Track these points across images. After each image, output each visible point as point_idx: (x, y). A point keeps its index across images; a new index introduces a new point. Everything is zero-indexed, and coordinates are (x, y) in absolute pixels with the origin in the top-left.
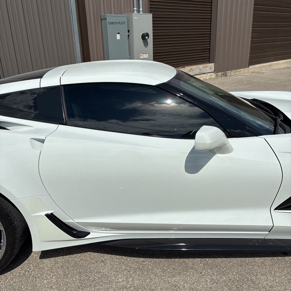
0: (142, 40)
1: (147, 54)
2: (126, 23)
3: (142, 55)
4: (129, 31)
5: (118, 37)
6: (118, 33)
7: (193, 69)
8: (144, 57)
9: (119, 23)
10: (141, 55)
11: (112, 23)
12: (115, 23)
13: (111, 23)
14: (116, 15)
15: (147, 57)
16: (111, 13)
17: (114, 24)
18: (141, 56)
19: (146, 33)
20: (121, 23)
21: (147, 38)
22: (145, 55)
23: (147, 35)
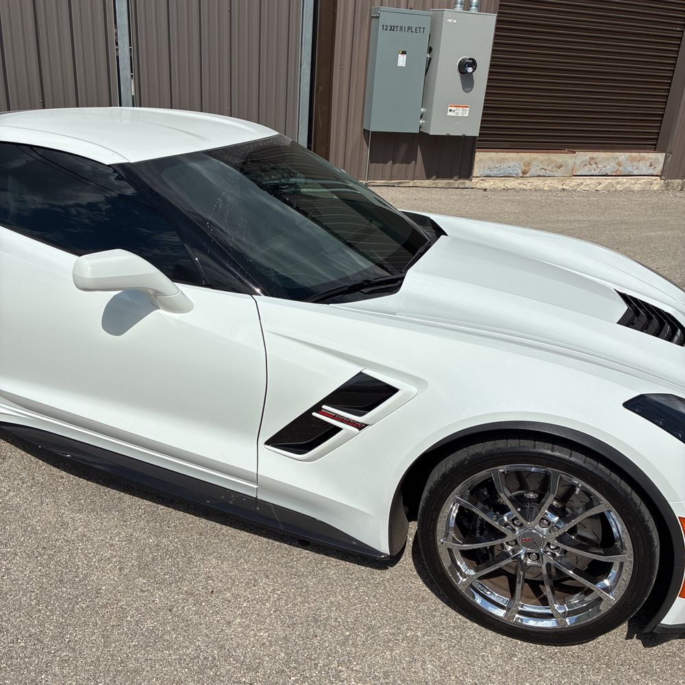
0: (458, 74)
1: (468, 109)
2: (427, 31)
3: (453, 109)
4: (430, 50)
5: (402, 60)
6: (404, 53)
7: (597, 160)
8: (457, 113)
9: (409, 28)
10: (450, 108)
11: (392, 28)
12: (399, 28)
13: (389, 28)
14: (409, 11)
15: (467, 115)
16: (398, 6)
17: (395, 29)
18: (451, 110)
19: (470, 59)
20: (414, 30)
21: (470, 70)
22: (461, 109)
23: (473, 63)
